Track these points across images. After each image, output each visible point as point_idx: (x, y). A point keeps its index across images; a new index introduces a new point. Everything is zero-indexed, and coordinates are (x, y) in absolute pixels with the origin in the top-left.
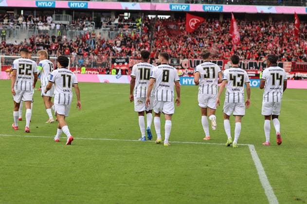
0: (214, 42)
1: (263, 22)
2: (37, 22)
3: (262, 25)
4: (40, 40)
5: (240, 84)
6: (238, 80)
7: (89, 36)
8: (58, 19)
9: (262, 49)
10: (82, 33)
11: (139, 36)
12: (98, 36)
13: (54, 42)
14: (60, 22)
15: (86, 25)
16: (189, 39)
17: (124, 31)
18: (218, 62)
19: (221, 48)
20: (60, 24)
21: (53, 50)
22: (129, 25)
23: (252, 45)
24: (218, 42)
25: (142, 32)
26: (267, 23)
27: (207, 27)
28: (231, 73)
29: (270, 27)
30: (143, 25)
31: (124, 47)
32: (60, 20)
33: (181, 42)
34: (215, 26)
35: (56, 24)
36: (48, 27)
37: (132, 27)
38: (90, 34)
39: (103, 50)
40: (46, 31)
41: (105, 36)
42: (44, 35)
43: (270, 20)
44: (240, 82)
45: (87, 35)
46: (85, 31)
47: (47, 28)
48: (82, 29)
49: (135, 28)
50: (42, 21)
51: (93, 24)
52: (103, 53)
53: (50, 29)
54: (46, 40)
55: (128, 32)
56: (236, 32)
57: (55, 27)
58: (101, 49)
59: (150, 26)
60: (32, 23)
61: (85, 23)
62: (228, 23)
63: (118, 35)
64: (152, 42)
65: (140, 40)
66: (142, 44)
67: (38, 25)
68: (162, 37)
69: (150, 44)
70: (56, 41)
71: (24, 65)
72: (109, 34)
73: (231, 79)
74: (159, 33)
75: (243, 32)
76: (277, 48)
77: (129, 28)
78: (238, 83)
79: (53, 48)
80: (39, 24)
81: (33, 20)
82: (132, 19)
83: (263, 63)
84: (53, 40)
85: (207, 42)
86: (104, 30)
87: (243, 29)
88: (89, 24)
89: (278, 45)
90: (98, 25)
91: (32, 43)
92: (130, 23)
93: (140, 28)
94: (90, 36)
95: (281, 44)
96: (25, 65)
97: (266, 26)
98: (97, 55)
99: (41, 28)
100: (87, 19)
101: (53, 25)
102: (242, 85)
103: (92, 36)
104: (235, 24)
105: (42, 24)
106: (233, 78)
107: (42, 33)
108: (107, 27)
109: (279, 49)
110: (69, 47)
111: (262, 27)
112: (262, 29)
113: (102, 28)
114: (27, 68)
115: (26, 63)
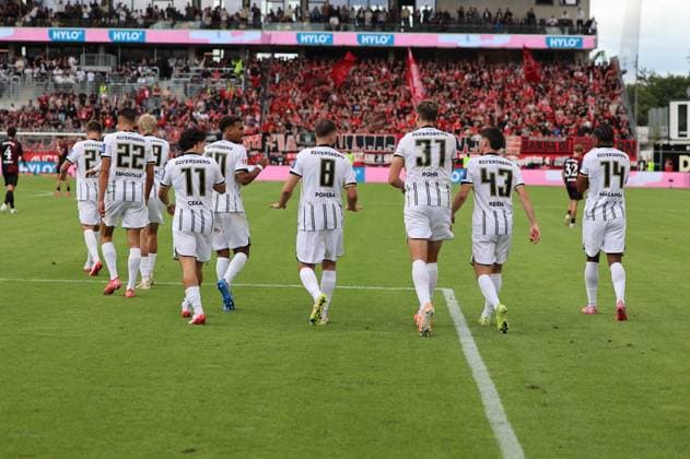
0: (379, 102)
1: (468, 65)
2: (52, 68)
3: (465, 68)
4: (59, 102)
5: (505, 191)
6: (500, 181)
7: (147, 93)
8: (90, 62)
9: (468, 113)
10: (136, 89)
11: (242, 93)
12: (166, 93)
13: (84, 105)
14: (94, 68)
15: (142, 74)
16: (334, 97)
17: (213, 83)
18: (388, 138)
19: (392, 112)
20: (95, 73)
21: (84, 120)
22: (222, 71)
23: (449, 105)
24: (386, 102)
25: (246, 84)
26: (475, 66)
27: (366, 74)
28: (483, 166)
29: (481, 73)
30: (249, 71)
31: (213, 112)
32: (93, 64)
33: (317, 101)
34: (380, 72)
35: (86, 73)
36: (72, 77)
37: (228, 76)
38: (149, 89)
39: (174, 119)
40: (69, 86)
41: (179, 93)
42: (64, 92)
43: (481, 58)
44: (505, 186)
45: (143, 91)
46: (141, 84)
47: (71, 79)
48: (134, 80)
49: (234, 77)
50: (61, 67)
51: (155, 71)
52: (175, 125)
53: (77, 81)
54: (69, 102)
55: (220, 84)
56: (417, 82)
57: (86, 78)
58: (171, 117)
59: (260, 74)
60: (43, 70)
61: (140, 69)
62: (404, 66)
63: (203, 91)
64: (266, 103)
65: (244, 99)
66: (246, 106)
67: (53, 75)
68: (285, 94)
69: (262, 107)
70: (87, 103)
71: (127, 146)
72: (186, 89)
73: (484, 180)
74: (278, 86)
75: (432, 82)
76: (493, 111)
77: (223, 77)
78: (501, 189)
79: (84, 116)
80: (55, 72)
81: (45, 65)
82: (227, 61)
83: (468, 140)
84: (82, 102)
85: (366, 101)
86: (177, 82)
87: (432, 76)
88: (149, 71)
89: (495, 106)
90: (166, 73)
91: (44, 108)
92: (224, 69)
93: (242, 77)
94: (150, 92)
95: (502, 104)
96: (131, 147)
97: (473, 71)
98: (163, 128)
99: (59, 80)
100: (144, 61)
101: (81, 75)
102: (508, 195)
103: (154, 93)
104: (414, 69)
105: (61, 72)
106: (488, 177)
107: (61, 90)
108: (181, 76)
109: (498, 114)
110: (112, 113)
111: (466, 73)
112: (466, 77)
113: (173, 79)
114: (135, 153)
115: (132, 143)
